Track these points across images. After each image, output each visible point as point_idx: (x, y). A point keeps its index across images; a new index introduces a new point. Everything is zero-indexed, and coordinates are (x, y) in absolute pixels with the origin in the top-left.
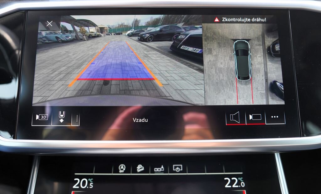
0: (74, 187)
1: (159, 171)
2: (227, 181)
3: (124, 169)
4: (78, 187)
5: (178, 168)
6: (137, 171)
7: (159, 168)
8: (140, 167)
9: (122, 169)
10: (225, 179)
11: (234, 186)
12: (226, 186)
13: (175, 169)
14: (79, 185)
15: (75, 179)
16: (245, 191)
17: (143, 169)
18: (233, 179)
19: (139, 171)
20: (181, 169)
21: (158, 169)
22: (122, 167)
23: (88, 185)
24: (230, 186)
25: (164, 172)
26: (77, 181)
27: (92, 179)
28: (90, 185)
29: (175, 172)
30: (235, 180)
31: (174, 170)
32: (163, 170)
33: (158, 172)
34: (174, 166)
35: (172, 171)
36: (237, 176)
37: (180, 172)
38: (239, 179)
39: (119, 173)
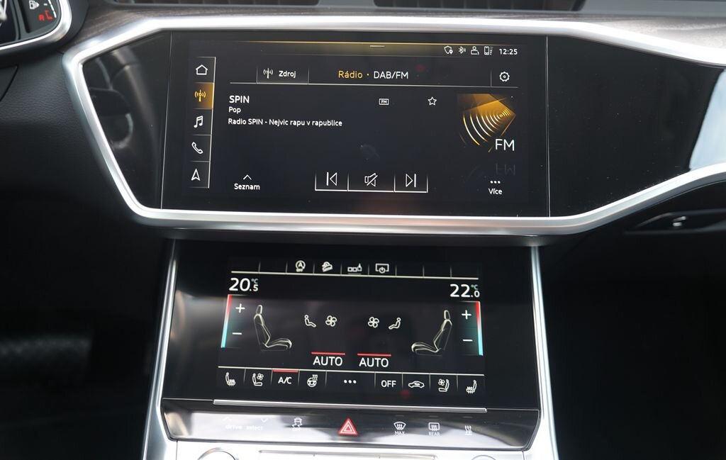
0: (232, 289)
1: (354, 271)
2: (455, 288)
3: (304, 268)
4: (236, 290)
5: (382, 268)
6: (322, 270)
7: (354, 268)
8: (327, 265)
9: (300, 268)
10: (452, 285)
11: (463, 295)
12: (453, 295)
14: (238, 287)
15: (232, 279)
16: (479, 303)
17: (331, 268)
18: (463, 285)
19: (324, 270)
20: (386, 269)
21: (352, 269)
22: (300, 265)
23: (252, 287)
24: (458, 296)
25: (362, 273)
26: (235, 281)
27: (257, 279)
28: (255, 287)
29: (379, 274)
30: (465, 288)
31: (377, 270)
32: (361, 270)
33: (352, 273)
34: (377, 265)
35: (373, 272)
36: (469, 283)
37: (386, 274)
38: (472, 286)
39: (296, 272)
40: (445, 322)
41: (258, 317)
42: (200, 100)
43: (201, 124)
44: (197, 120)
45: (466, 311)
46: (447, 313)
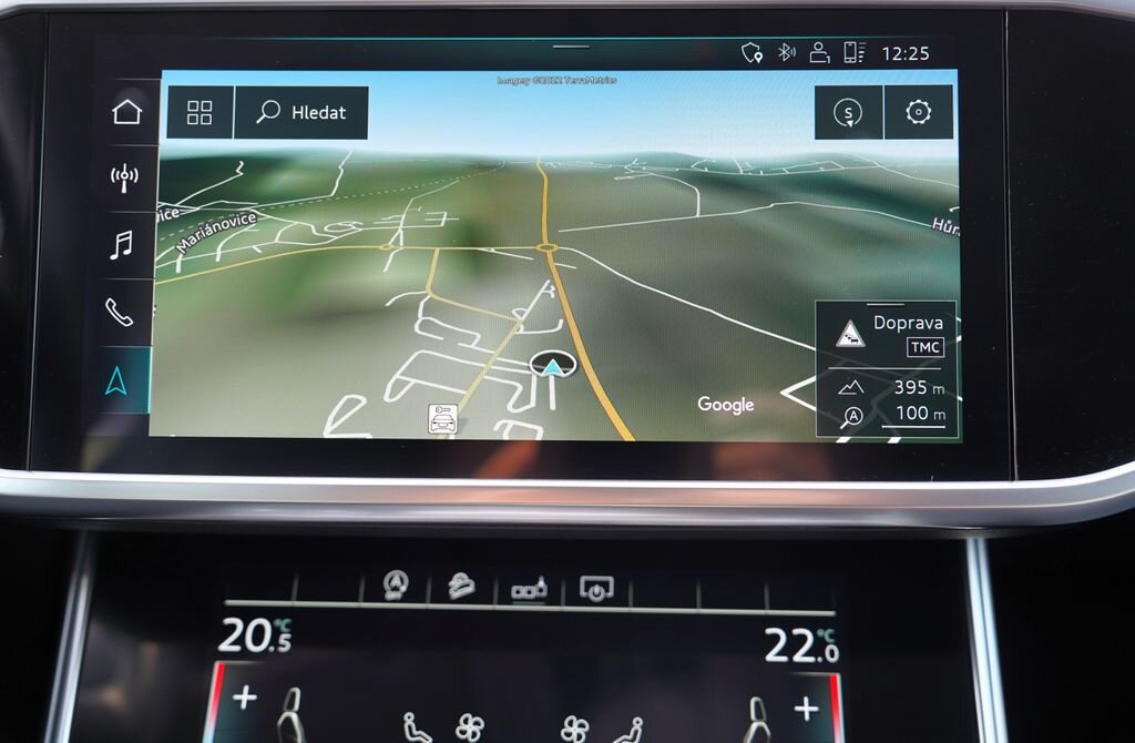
0: (225, 647)
1: (527, 596)
2: (776, 638)
3: (404, 589)
4: (237, 648)
5: (597, 589)
6: (448, 595)
7: (527, 588)
8: (461, 583)
9: (396, 589)
10: (769, 631)
11: (798, 658)
12: (771, 657)
13: (587, 590)
14: (241, 641)
15: (228, 621)
16: (838, 677)
17: (470, 589)
18: (796, 631)
19: (455, 595)
20: (607, 590)
21: (524, 590)
22: (396, 582)
23: (274, 641)
24: (784, 659)
25: (548, 601)
26: (233, 628)
27: (287, 621)
28: (282, 641)
29: (587, 602)
30: (803, 639)
31: (583, 593)
32: (544, 594)
33: (524, 601)
34: (583, 579)
35: (575, 599)
36: (812, 624)
37: (606, 602)
38: (820, 633)
39: (385, 601)
40: (754, 726)
41: (288, 720)
42: (124, 190)
43: (127, 252)
44: (118, 241)
45: (806, 700)
46: (757, 704)
